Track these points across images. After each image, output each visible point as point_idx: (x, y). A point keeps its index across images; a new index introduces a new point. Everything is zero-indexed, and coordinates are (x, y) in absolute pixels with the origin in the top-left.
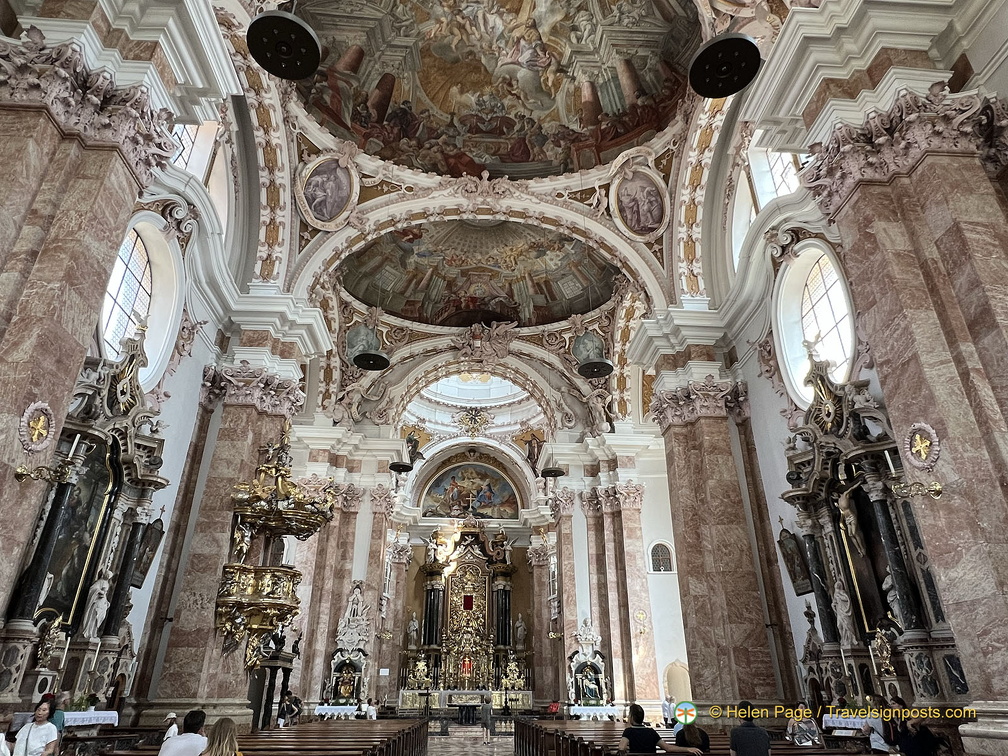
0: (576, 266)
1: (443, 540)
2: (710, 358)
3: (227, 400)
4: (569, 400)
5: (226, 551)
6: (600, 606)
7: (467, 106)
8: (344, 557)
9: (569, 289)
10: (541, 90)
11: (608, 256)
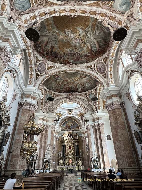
0: (89, 81)
1: (65, 135)
2: (117, 97)
3: (23, 108)
4: (89, 107)
5: (22, 138)
6: (97, 148)
7: (67, 51)
8: (46, 139)
9: (88, 85)
10: (81, 47)
11: (95, 78)
